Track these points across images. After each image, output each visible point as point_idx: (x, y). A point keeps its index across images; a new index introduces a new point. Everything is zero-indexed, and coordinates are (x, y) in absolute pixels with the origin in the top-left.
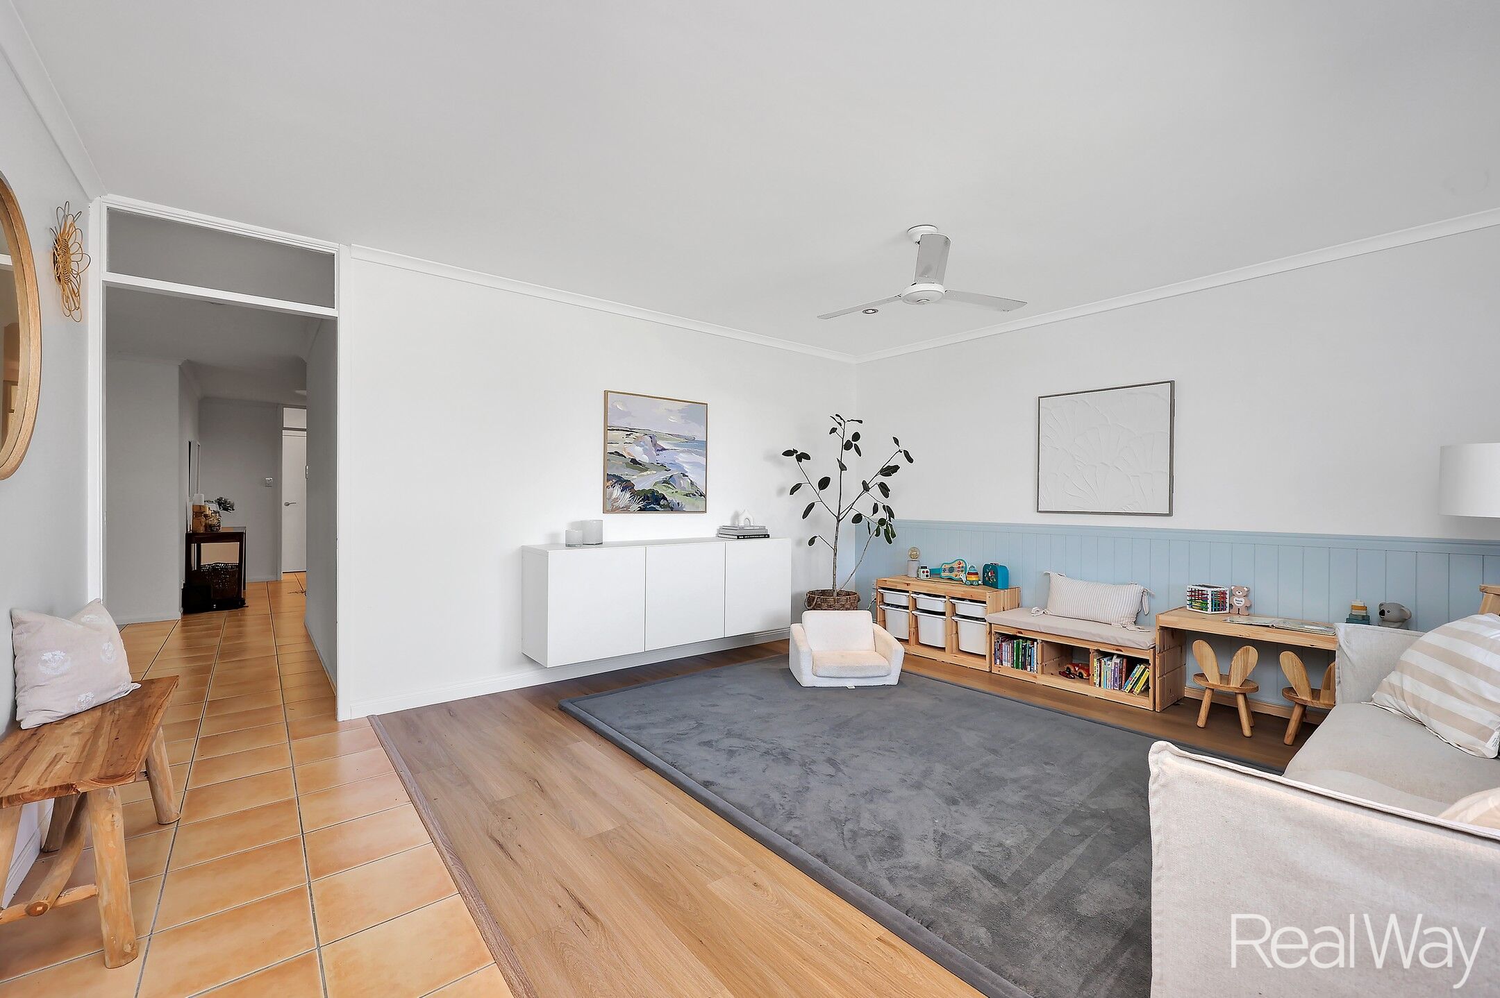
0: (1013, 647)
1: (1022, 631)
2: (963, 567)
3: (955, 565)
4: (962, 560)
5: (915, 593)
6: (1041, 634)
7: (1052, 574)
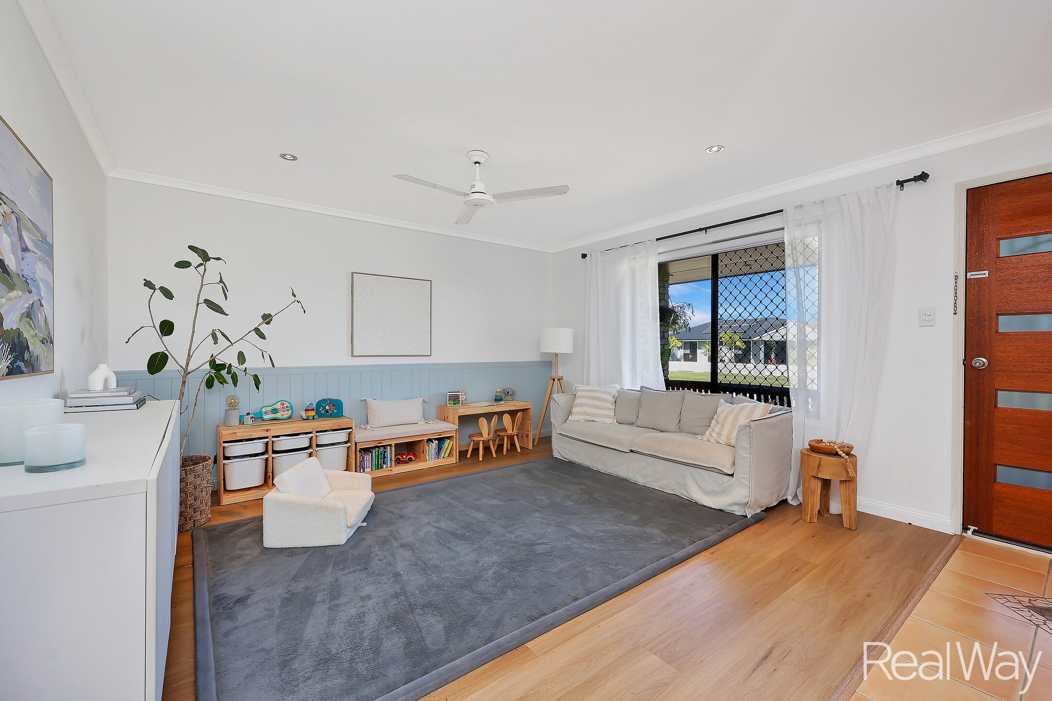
0: (372, 456)
1: (380, 441)
2: (287, 407)
3: (278, 406)
4: (283, 401)
5: (273, 437)
6: (393, 440)
7: (368, 400)
